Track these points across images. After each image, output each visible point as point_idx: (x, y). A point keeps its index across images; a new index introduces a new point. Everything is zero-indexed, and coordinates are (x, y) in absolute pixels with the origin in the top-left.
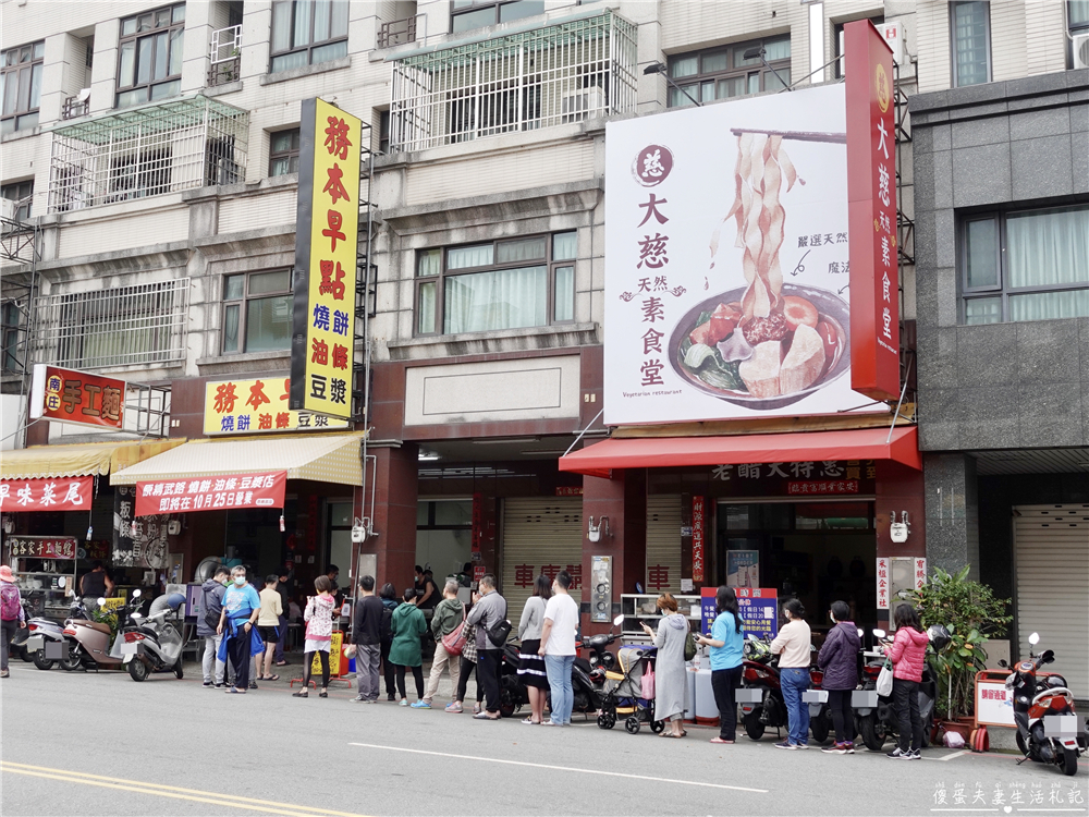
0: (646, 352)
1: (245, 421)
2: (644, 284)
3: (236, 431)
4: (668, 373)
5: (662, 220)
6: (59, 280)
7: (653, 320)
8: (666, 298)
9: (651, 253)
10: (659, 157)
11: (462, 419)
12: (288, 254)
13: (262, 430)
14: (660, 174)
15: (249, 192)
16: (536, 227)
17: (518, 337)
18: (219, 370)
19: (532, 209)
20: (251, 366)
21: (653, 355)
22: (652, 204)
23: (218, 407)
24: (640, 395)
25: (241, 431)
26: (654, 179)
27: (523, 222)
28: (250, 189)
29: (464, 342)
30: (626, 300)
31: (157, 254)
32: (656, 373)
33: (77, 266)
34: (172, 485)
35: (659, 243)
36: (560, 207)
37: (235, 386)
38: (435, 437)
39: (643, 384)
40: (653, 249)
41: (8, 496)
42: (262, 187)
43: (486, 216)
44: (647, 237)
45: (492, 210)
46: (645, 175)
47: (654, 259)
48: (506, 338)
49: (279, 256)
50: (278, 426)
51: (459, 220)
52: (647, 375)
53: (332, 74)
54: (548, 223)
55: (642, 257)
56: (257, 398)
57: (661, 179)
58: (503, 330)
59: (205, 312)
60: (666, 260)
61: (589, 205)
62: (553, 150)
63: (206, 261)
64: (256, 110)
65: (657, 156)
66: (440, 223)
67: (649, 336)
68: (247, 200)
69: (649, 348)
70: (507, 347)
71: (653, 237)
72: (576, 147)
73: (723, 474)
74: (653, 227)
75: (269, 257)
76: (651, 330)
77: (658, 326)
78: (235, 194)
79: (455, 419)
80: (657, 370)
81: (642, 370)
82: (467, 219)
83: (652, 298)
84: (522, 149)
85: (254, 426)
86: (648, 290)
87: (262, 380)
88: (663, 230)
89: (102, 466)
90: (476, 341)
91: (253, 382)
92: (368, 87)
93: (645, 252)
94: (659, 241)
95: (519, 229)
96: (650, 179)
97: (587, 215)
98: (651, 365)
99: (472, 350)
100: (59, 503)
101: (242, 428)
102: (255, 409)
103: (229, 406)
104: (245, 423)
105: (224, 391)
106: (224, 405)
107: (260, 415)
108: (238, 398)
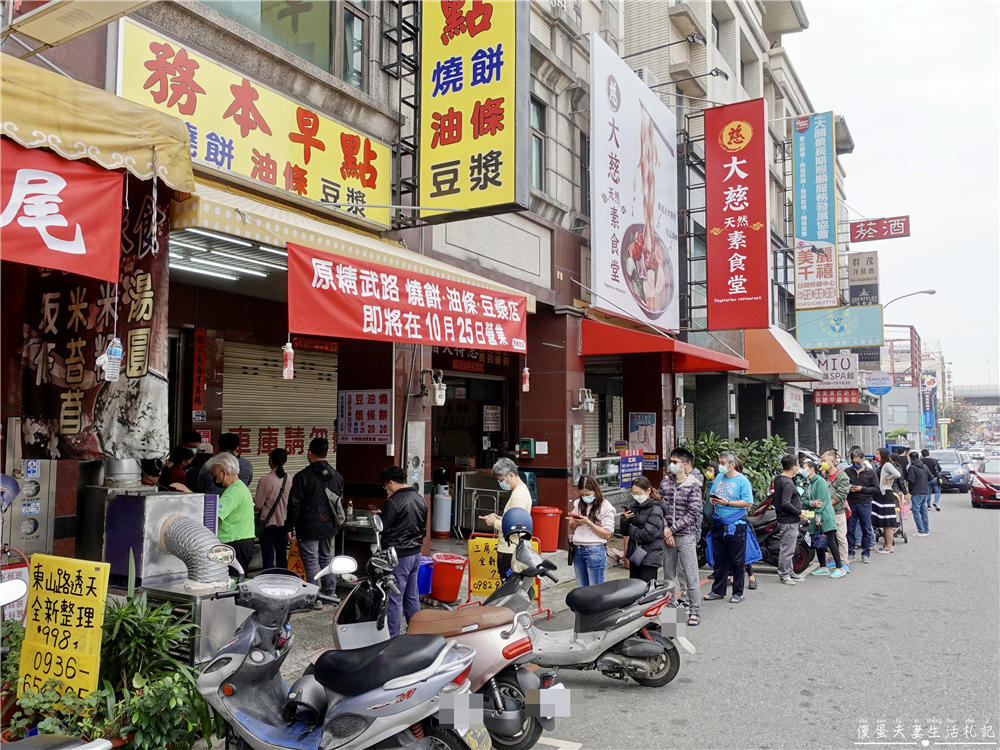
1: (223, 148)
3: (201, 159)
9: (613, 169)
10: (616, 90)
13: (258, 181)
14: (616, 104)
20: (209, 39)
22: (613, 126)
23: (157, 88)
25: (213, 167)
26: (614, 107)
32: (617, 272)
34: (373, 277)
37: (196, 65)
40: (614, 166)
46: (610, 98)
47: (615, 175)
50: (290, 187)
56: (246, 113)
61: (558, 90)
65: (615, 88)
71: (614, 155)
87: (253, 83)
89: (164, 155)
91: (236, 77)
94: (616, 161)
97: (554, 99)
101: (215, 160)
102: (244, 134)
103: (184, 100)
104: (223, 153)
105: (170, 60)
106: (170, 92)
107: (254, 151)
108: (205, 93)
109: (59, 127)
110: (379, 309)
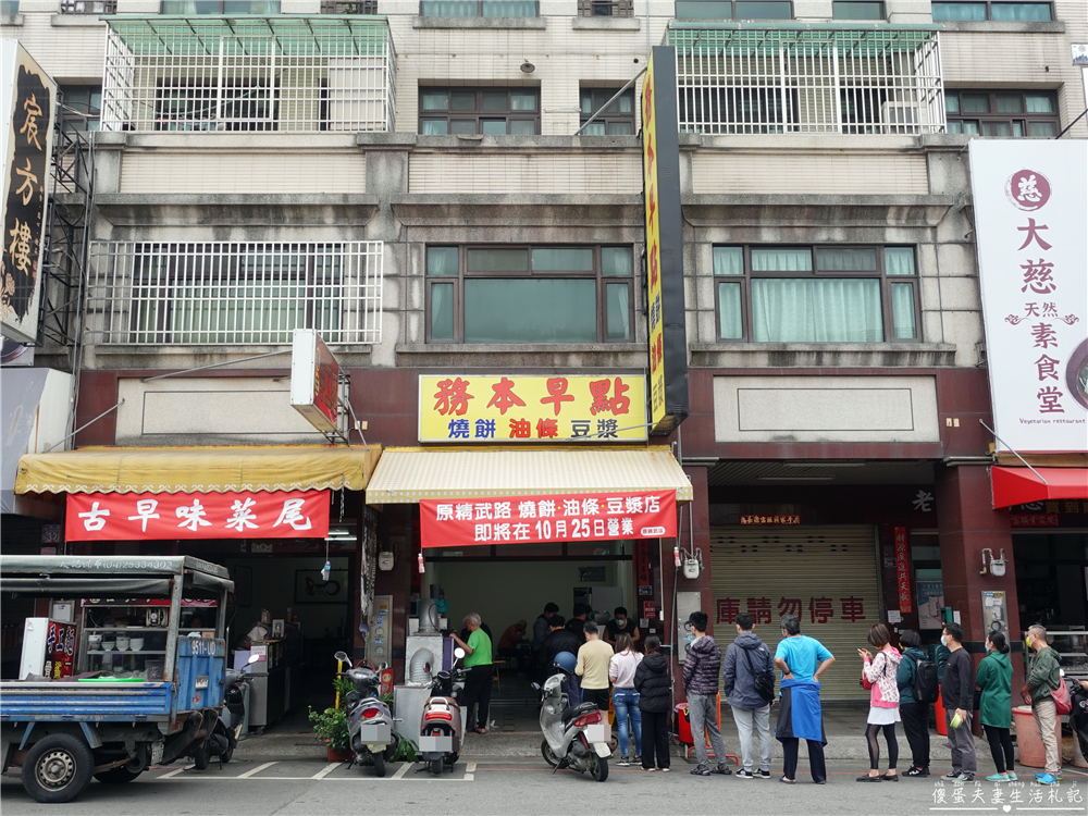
0: (1041, 378)
1: (487, 426)
2: (1031, 308)
3: (472, 438)
4: (1067, 400)
5: (1046, 246)
6: (132, 222)
7: (1045, 346)
8: (1057, 325)
9: (1036, 278)
10: (1035, 182)
11: (791, 437)
12: (529, 230)
13: (515, 439)
14: (1037, 199)
15: (461, 148)
16: (871, 237)
17: (863, 352)
18: (431, 360)
19: (866, 217)
20: (484, 360)
21: (1049, 382)
22: (1032, 228)
23: (442, 407)
24: (1038, 422)
25: (481, 439)
26: (1032, 204)
27: (853, 230)
28: (464, 144)
29: (794, 352)
30: (1012, 323)
31: (321, 206)
32: (1055, 401)
33: (173, 206)
34: (488, 506)
35: (1044, 269)
36: (898, 219)
37: (467, 383)
38: (761, 457)
39: (1042, 412)
40: (1037, 274)
41: (157, 516)
42: (482, 145)
43: (808, 218)
44: (1030, 262)
45: (817, 211)
46: (1021, 198)
47: (1040, 285)
48: (847, 352)
49: (516, 231)
50: (541, 435)
51: (773, 218)
52: (1045, 402)
53: (519, 33)
54: (883, 234)
55: (1026, 281)
56: (504, 399)
57: (1040, 204)
58: (847, 343)
59: (400, 287)
60: (1054, 287)
61: (932, 222)
62: (876, 159)
63: (398, 226)
64: (406, 55)
65: (1032, 181)
66: (750, 218)
67: (1043, 362)
68: (453, 159)
69: (1044, 374)
70: (846, 362)
71: (1036, 262)
72: (903, 161)
73: (924, 506)
74: (1034, 253)
75: (500, 229)
76: (1044, 356)
77: (1051, 352)
78: (439, 148)
79: (782, 438)
80: (1055, 398)
81: (1039, 396)
82: (784, 218)
83: (1042, 324)
84: (842, 152)
85: (503, 433)
86: (1037, 315)
87: (510, 378)
88: (1047, 256)
89: (348, 476)
90: (809, 352)
91: (497, 379)
92: (572, 57)
93: (1030, 276)
94: (1044, 266)
95: (849, 237)
96: (1026, 203)
97: (929, 233)
98: (1049, 392)
99: (801, 362)
100: (266, 527)
101: (483, 435)
102: (503, 412)
103: (459, 407)
104: (488, 429)
105: (450, 388)
106: (450, 405)
107: (512, 420)
108: (473, 397)
109: (301, 479)
110: (490, 525)
